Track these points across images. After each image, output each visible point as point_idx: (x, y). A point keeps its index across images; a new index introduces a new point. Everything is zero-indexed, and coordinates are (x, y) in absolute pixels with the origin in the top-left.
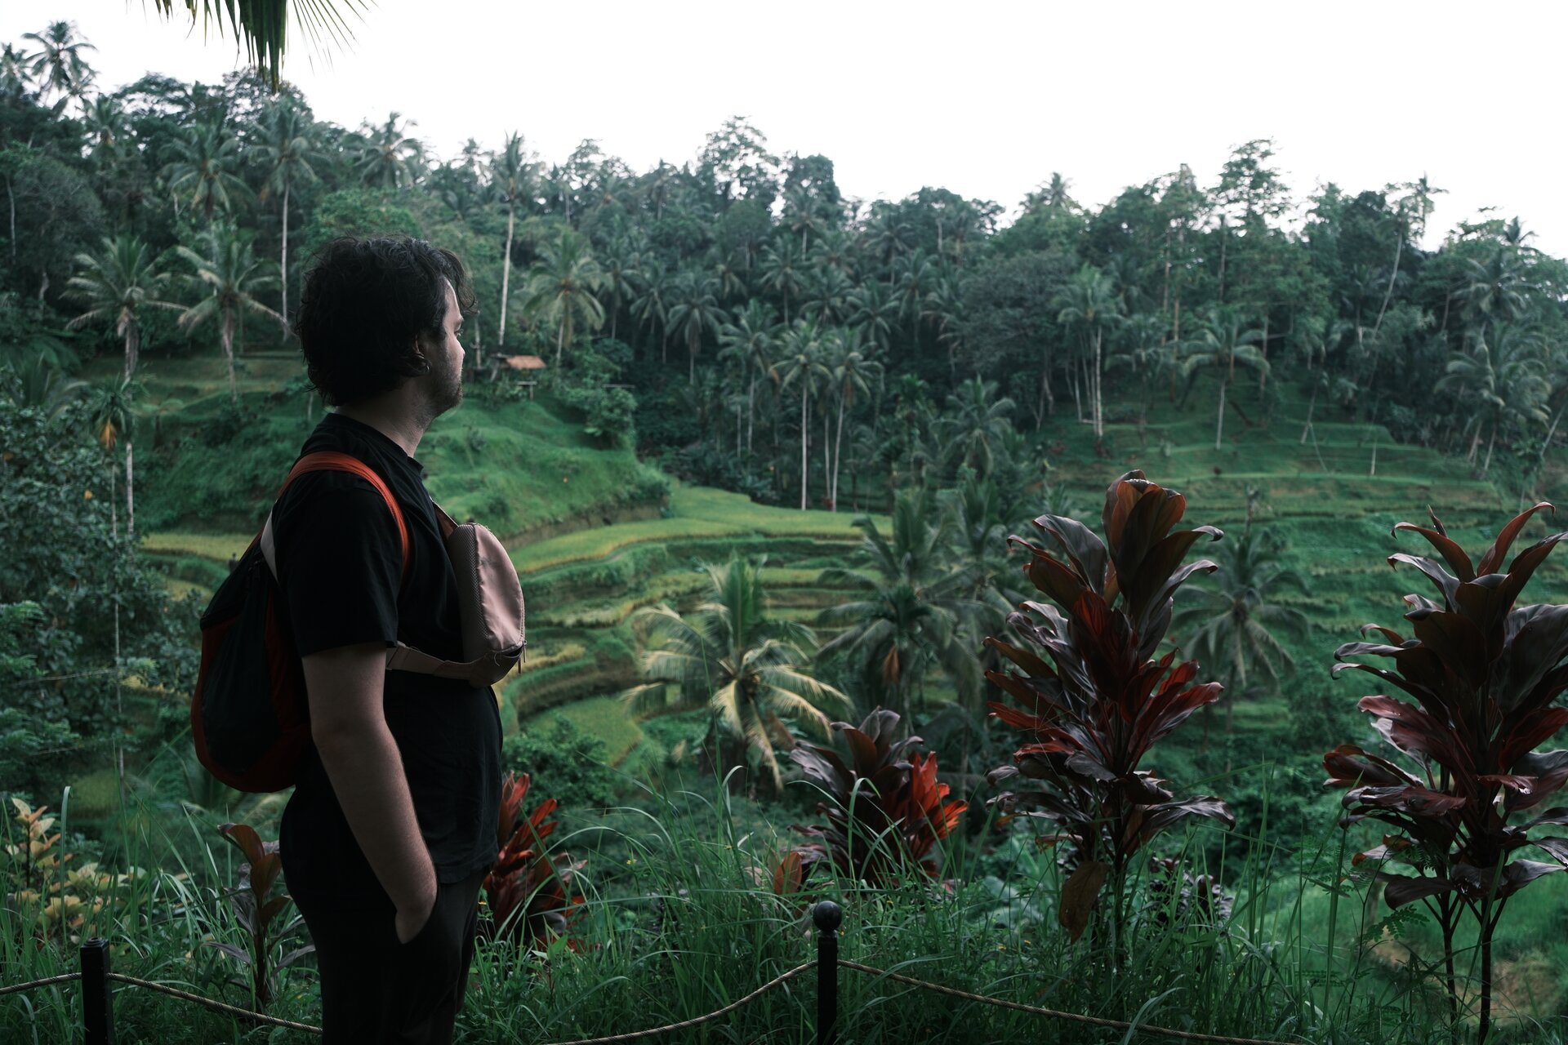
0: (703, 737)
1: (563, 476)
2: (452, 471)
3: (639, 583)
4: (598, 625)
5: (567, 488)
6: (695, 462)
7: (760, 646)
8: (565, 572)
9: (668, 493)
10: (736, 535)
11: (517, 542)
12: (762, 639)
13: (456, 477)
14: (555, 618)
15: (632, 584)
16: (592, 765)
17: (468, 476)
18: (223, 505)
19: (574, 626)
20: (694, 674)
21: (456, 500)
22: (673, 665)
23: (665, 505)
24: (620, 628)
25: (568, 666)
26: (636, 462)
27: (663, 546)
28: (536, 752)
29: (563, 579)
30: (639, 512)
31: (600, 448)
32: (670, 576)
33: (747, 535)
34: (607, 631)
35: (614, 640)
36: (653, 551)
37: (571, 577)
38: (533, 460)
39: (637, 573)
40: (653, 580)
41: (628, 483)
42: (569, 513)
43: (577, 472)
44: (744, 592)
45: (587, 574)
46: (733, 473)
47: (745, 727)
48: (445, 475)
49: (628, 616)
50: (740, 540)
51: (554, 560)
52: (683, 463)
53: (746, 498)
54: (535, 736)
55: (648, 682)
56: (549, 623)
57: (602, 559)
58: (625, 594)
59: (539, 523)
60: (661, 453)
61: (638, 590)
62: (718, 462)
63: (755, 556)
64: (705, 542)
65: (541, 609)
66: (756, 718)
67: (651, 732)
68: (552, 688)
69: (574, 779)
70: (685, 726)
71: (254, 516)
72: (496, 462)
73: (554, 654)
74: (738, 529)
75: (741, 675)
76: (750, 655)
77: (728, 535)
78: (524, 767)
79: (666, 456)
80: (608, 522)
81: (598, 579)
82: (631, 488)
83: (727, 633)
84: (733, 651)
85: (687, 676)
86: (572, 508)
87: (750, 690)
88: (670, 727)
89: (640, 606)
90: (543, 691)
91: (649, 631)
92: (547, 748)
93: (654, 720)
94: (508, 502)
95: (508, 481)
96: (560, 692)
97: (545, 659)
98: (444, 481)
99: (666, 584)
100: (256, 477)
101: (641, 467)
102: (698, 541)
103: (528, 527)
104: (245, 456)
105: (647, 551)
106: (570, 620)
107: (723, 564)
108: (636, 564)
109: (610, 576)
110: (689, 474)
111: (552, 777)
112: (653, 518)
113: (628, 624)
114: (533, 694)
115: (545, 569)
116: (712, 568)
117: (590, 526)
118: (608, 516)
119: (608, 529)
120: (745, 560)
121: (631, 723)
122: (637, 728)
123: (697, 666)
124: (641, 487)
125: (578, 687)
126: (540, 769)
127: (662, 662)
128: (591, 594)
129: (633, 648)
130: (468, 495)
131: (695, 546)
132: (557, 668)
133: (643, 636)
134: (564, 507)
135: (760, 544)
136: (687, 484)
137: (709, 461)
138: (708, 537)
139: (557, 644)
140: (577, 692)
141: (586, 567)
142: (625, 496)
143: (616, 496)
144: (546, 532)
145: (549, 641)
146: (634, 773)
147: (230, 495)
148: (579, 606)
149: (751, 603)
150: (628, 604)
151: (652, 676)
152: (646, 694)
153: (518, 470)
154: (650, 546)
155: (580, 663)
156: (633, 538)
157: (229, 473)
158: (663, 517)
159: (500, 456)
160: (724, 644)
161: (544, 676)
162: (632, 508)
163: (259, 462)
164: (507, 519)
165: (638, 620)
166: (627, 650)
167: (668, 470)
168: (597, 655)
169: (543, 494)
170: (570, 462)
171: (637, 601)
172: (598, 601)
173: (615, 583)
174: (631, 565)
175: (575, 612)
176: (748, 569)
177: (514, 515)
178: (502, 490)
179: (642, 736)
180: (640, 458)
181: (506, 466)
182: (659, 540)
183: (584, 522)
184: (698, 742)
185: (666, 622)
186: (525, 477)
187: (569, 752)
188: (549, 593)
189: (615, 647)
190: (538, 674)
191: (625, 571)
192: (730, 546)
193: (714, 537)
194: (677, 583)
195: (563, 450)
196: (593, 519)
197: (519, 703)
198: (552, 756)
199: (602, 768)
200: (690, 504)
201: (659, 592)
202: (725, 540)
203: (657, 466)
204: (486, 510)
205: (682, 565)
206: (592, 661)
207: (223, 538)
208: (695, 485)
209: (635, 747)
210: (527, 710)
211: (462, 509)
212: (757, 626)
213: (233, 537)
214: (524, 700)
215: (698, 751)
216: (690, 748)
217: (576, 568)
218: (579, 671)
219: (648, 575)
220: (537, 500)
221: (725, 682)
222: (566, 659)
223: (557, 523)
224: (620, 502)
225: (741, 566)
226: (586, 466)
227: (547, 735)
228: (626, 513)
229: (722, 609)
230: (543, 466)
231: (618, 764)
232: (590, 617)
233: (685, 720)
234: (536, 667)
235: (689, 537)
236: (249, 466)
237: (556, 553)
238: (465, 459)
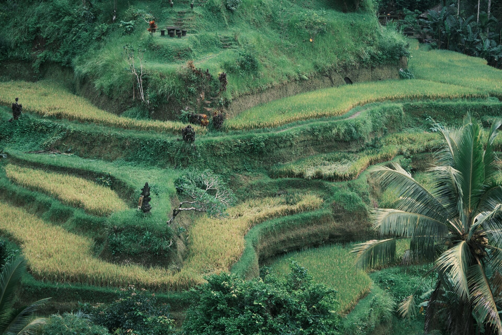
0: (431, 291)
1: (309, 36)
2: (209, 29)
3: (376, 140)
4: (334, 178)
5: (312, 48)
6: (435, 25)
7: (490, 209)
8: (307, 127)
9: (408, 55)
10: (471, 98)
11: (264, 96)
12: (492, 202)
13: (212, 34)
14: (296, 170)
15: (369, 141)
16: (323, 312)
17: (224, 34)
18: (10, 54)
19: (313, 178)
20: (424, 233)
21: (210, 56)
22: (403, 222)
23: (404, 67)
24: (356, 181)
25: (307, 214)
26: (378, 24)
27: (400, 105)
28: (271, 296)
29: (305, 133)
30: (378, 72)
31: (345, 11)
32: (404, 135)
33: (483, 97)
34: (344, 183)
35: (350, 193)
36: (389, 110)
37: (312, 132)
38: (282, 21)
39: (375, 130)
40: (389, 138)
41: (370, 44)
42: (313, 71)
43: (322, 33)
44: (476, 155)
45: (327, 129)
46: (472, 37)
47: (471, 288)
48: (202, 33)
49: (363, 170)
50: (475, 103)
51: (298, 115)
52: (423, 26)
53: (484, 62)
54: (273, 281)
55: (379, 238)
56: (291, 174)
57: (342, 116)
58: (363, 150)
59: (285, 80)
60: (403, 16)
61: (374, 146)
62: (458, 26)
63: (488, 119)
64: (441, 103)
65: (284, 160)
66: (484, 280)
67: (381, 282)
68: (291, 234)
69: (306, 325)
70: (414, 279)
71: (36, 65)
72: (248, 22)
73: (294, 203)
74: (474, 92)
75: (469, 237)
76: (481, 217)
77: (464, 97)
78: (259, 311)
79: (407, 19)
80: (349, 81)
81: (338, 135)
82: (373, 49)
83: (458, 195)
84: (463, 213)
85: (417, 233)
86: (316, 67)
87: (479, 252)
88: (400, 278)
89: (376, 162)
90: (283, 237)
91: (384, 186)
92: (282, 293)
93: (384, 271)
94: (257, 59)
95: (258, 40)
96: (298, 238)
97: (285, 207)
98: (201, 38)
99: (402, 142)
100: (38, 30)
101: (382, 29)
102: (434, 102)
103: (275, 83)
104: (29, 10)
105: (385, 110)
106: (310, 172)
107: (458, 126)
108: (374, 122)
109: (349, 132)
110: (429, 37)
111: (285, 321)
112: (391, 78)
113: (364, 178)
114: (273, 239)
115: (289, 123)
116: (446, 131)
117: (332, 84)
118: (349, 75)
119: (349, 87)
120: (479, 124)
121: (363, 273)
122: (367, 277)
123: (426, 224)
124: (382, 49)
125: (315, 235)
126: (274, 313)
127: (393, 219)
128: (330, 149)
129: (367, 201)
130: (222, 52)
131: (430, 107)
132: (296, 217)
133: (378, 190)
134: (309, 65)
135: (495, 106)
136: (426, 46)
137: (448, 24)
138: (443, 99)
139: (298, 193)
140: (314, 240)
141: (326, 123)
142: (366, 56)
143: (358, 56)
144: (291, 88)
145: (290, 190)
146: (363, 320)
147: (16, 46)
148: (319, 158)
149: (483, 166)
150: (365, 159)
151: (382, 231)
152: (376, 249)
153: (268, 29)
154: (388, 105)
155: (317, 213)
156: (372, 97)
157: (15, 26)
158: (402, 77)
159: (252, 16)
160: (454, 204)
161: (284, 223)
162: (373, 68)
163: (41, 16)
164: (256, 75)
165: (373, 175)
166: (362, 203)
167: (408, 32)
168: (333, 206)
169: (290, 53)
170: (315, 23)
171: (373, 157)
172: (337, 155)
173: (353, 139)
174: (369, 122)
175: (315, 165)
176: (482, 132)
177: (263, 72)
178: (252, 48)
179: (372, 285)
180: (382, 20)
181: (257, 25)
182: (396, 100)
183: (327, 80)
184: (426, 294)
185: (399, 179)
186: (274, 35)
187: (301, 298)
188: (291, 146)
189: (351, 200)
190: (279, 221)
191: (362, 128)
192: (466, 108)
193: (450, 98)
194: (413, 141)
195: (310, 11)
196: (336, 77)
197: (260, 246)
198: (286, 302)
199: (332, 317)
200: (427, 66)
201: (394, 149)
202: (460, 102)
203: (398, 29)
204: (238, 66)
205: (418, 124)
206: (329, 211)
207: (9, 84)
208: (433, 47)
209: (364, 296)
210: (267, 254)
211: (216, 65)
212: (487, 189)
213: (17, 83)
214: (265, 244)
215: (425, 303)
216: (417, 301)
217: (317, 124)
218: (316, 220)
219: (385, 133)
220: (284, 58)
221: (454, 242)
222: (305, 209)
223: (302, 80)
224: (361, 61)
225: (474, 130)
226: (330, 27)
227: (282, 280)
228: (366, 73)
229: (454, 171)
230: (290, 26)
231: (348, 311)
232: (327, 170)
233: (414, 273)
234: (277, 214)
235: (426, 97)
236: (33, 20)
237: (300, 108)
238: (220, 18)
